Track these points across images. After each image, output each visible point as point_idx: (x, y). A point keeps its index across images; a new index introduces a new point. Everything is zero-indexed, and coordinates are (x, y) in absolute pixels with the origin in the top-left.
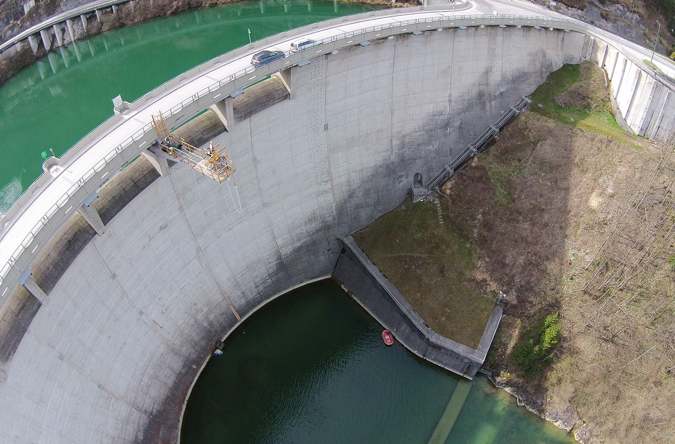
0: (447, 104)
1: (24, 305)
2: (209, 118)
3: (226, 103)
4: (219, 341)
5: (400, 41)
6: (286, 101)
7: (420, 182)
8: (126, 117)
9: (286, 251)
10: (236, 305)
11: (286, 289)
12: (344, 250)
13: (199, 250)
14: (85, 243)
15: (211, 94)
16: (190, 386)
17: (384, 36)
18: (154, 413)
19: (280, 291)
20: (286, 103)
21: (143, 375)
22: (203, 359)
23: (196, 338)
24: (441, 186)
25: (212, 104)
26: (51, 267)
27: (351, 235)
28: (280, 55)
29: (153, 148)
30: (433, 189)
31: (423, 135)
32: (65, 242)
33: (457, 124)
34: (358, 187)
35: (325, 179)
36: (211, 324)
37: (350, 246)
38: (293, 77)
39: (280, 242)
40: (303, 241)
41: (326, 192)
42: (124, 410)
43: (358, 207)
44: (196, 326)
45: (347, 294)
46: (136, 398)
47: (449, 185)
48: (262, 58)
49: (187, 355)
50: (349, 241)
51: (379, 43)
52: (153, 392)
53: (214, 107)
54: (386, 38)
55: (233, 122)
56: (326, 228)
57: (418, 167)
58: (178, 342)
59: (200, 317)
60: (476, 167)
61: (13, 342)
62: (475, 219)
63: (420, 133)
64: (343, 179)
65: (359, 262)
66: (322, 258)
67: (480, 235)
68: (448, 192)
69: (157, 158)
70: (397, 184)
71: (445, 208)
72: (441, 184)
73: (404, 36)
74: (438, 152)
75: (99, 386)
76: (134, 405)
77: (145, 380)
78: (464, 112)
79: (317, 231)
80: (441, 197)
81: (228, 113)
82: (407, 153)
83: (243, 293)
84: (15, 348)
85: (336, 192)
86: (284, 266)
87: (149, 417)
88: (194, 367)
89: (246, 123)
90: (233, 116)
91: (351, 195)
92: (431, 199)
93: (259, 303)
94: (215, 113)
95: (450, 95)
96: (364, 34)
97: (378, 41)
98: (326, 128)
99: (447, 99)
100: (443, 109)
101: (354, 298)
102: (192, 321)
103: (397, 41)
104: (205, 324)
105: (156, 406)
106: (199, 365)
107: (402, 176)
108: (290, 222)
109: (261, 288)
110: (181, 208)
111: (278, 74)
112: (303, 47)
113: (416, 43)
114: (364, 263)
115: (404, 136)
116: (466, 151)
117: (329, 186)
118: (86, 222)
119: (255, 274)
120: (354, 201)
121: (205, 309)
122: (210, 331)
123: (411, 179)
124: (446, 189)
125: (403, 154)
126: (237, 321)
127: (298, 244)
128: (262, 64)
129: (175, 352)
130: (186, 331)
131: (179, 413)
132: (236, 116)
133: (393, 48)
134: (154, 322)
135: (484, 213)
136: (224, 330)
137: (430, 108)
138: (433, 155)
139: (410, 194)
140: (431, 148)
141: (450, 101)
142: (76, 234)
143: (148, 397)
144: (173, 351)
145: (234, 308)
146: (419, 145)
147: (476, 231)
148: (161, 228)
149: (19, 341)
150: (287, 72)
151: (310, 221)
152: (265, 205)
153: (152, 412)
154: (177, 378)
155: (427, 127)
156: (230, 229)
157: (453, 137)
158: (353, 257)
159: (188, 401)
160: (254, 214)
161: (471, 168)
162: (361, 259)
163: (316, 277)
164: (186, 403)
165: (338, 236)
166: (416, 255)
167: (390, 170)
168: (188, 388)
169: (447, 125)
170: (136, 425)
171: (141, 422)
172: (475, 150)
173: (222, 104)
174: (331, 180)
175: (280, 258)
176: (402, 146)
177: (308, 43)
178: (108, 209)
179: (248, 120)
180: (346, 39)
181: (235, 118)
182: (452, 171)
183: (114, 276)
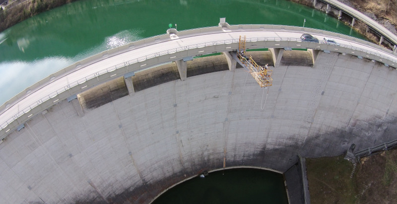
0: (385, 113)
1: (119, 89)
2: (267, 55)
3: (280, 51)
4: (206, 171)
5: (377, 66)
6: (310, 68)
7: (353, 150)
8: (225, 31)
9: (269, 147)
10: (228, 159)
11: (257, 166)
12: (298, 164)
13: (226, 120)
14: (171, 79)
15: (275, 42)
16: (176, 183)
17: (370, 58)
18: (148, 183)
19: (254, 165)
20: (309, 69)
21: (157, 162)
22: (193, 175)
23: (196, 162)
24: (361, 158)
25: (272, 47)
26: (145, 80)
27: (306, 158)
28: (316, 41)
29: (233, 53)
30: (357, 157)
31: (366, 125)
32: (161, 73)
33: (385, 128)
34: (323, 135)
35: (309, 121)
36: (209, 160)
37: (302, 163)
38: (319, 57)
39: (269, 140)
40: (281, 147)
41: (306, 128)
42: (133, 171)
43: (317, 145)
44: (200, 157)
45: (285, 187)
46: (144, 170)
47: (365, 159)
48: (307, 37)
49: (186, 167)
50: (302, 161)
51: (366, 61)
52: (155, 174)
53: (272, 50)
54: (371, 60)
55: (279, 64)
56: (296, 147)
57: (356, 141)
58: (186, 158)
59: (206, 153)
60: (382, 157)
61: (100, 102)
62: (367, 184)
63: (365, 123)
64: (318, 126)
65: (301, 174)
66: (285, 161)
67: (364, 194)
68: (363, 162)
69: (233, 59)
70: (341, 144)
71: (357, 171)
72: (362, 156)
73: (380, 63)
74: (369, 138)
75: (130, 153)
76: (141, 173)
77: (156, 165)
78: (391, 123)
79: (291, 146)
80: (358, 163)
81: (278, 57)
82: (355, 130)
83: (235, 155)
84: (99, 105)
85: (311, 131)
86: (264, 154)
87: (143, 183)
88: (185, 175)
89: (285, 68)
90: (280, 60)
91: (317, 137)
92: (353, 161)
93: (240, 165)
94: (271, 54)
95: (388, 110)
96: (361, 52)
97: (366, 60)
98: (323, 93)
99: (386, 111)
100: (382, 116)
101: (287, 191)
102: (200, 153)
103: (376, 64)
104: (206, 159)
105: (151, 181)
106: (188, 176)
107: (346, 141)
108: (280, 133)
109: (245, 158)
110: (230, 93)
111: (311, 50)
112: (329, 43)
113: (384, 71)
114: (303, 176)
115: (357, 120)
116: (381, 146)
117: (309, 125)
118: (178, 70)
119: (247, 150)
120: (317, 141)
121: (211, 151)
122: (206, 164)
123: (350, 145)
124: (362, 160)
125: (352, 130)
126: (222, 167)
127: (277, 147)
128: (305, 40)
129: (181, 162)
130: (194, 156)
131: (161, 192)
132: (282, 61)
133: (372, 67)
134: (181, 141)
135: (372, 184)
136: (213, 168)
137: (376, 112)
138: (366, 138)
139: (345, 153)
140: (367, 134)
141: (387, 113)
142: (168, 73)
143: (151, 174)
144: (180, 161)
145: (226, 160)
146: (362, 129)
147: (364, 191)
148: (214, 97)
149: (103, 104)
150: (317, 52)
151: (290, 138)
152: (273, 117)
153: (147, 182)
154: (172, 175)
155: (370, 122)
156: (248, 119)
157: (379, 134)
158: (299, 170)
159: (169, 190)
160: (264, 118)
161: (380, 156)
162: (303, 173)
163: (275, 170)
164: (168, 189)
165: (299, 155)
166: (330, 187)
167: (342, 135)
168: (174, 184)
169: (380, 126)
170: (134, 183)
171: (138, 183)
172: (386, 147)
173: (278, 50)
174: (312, 123)
175: (264, 148)
176: (354, 125)
177: (332, 41)
178: (193, 70)
179: (287, 67)
180: (352, 50)
181: (281, 62)
182: (370, 152)
183: (175, 106)
